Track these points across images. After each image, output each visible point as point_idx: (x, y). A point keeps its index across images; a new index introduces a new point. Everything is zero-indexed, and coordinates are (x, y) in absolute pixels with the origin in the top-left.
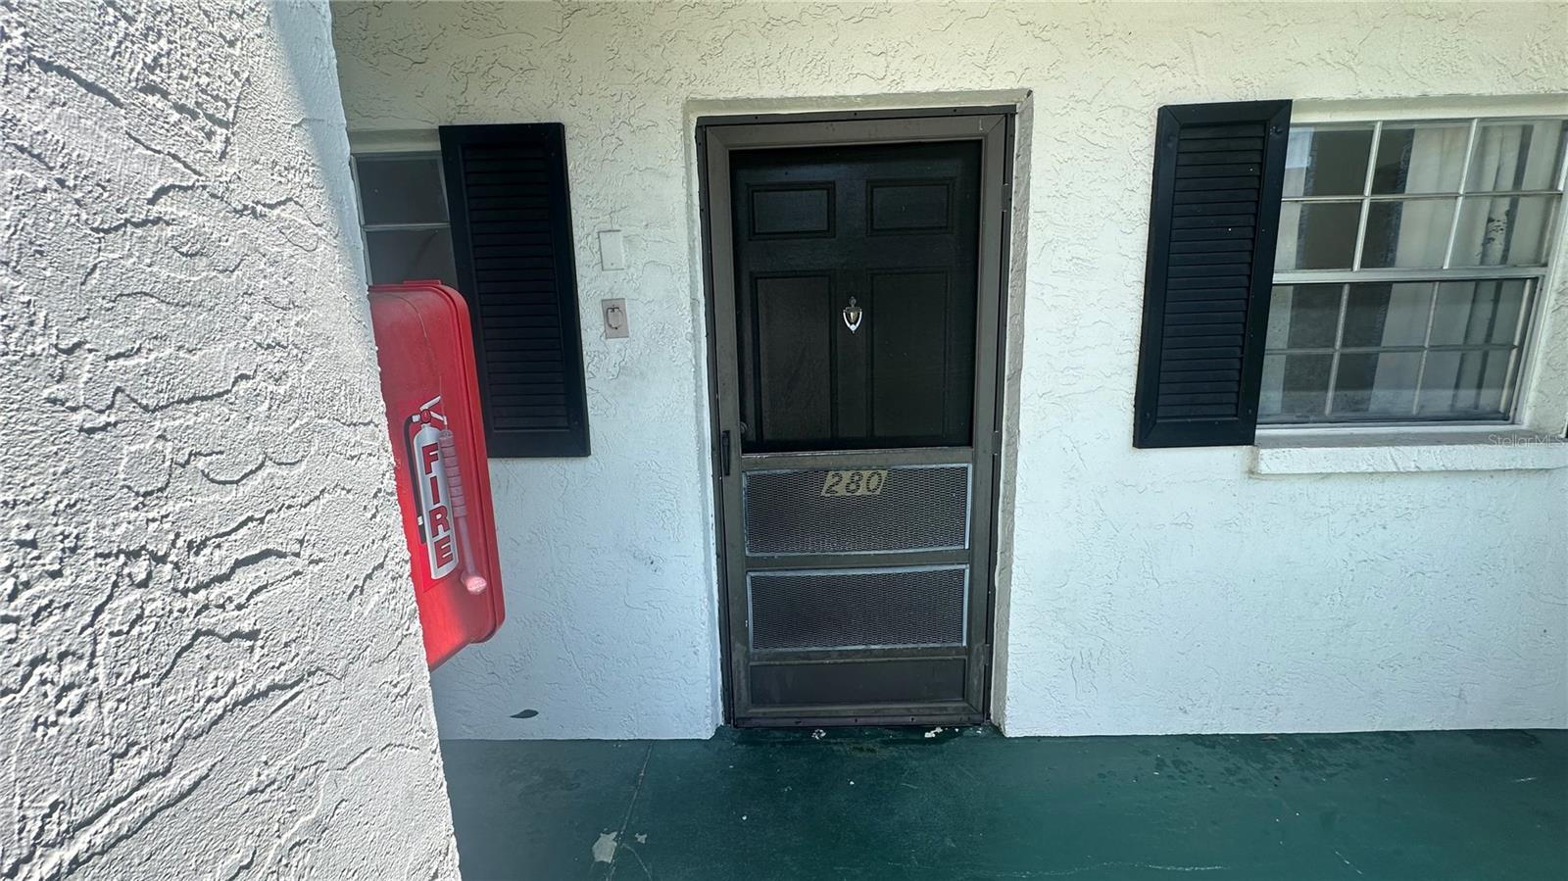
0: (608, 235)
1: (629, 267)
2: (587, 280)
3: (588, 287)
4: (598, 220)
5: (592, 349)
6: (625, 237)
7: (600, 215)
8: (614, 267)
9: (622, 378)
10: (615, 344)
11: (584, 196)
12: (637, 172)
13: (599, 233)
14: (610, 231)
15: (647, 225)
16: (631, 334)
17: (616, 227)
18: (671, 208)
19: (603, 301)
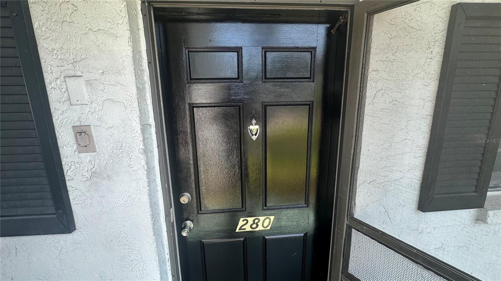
0: (72, 79)
1: (92, 103)
2: (59, 112)
3: (61, 117)
4: (64, 68)
5: (69, 159)
6: (86, 81)
7: (65, 64)
8: (79, 102)
9: (94, 179)
10: (86, 157)
11: (50, 49)
12: (91, 32)
13: (65, 77)
14: (74, 76)
15: (103, 73)
16: (97, 150)
17: (79, 73)
18: (121, 61)
19: (73, 127)
